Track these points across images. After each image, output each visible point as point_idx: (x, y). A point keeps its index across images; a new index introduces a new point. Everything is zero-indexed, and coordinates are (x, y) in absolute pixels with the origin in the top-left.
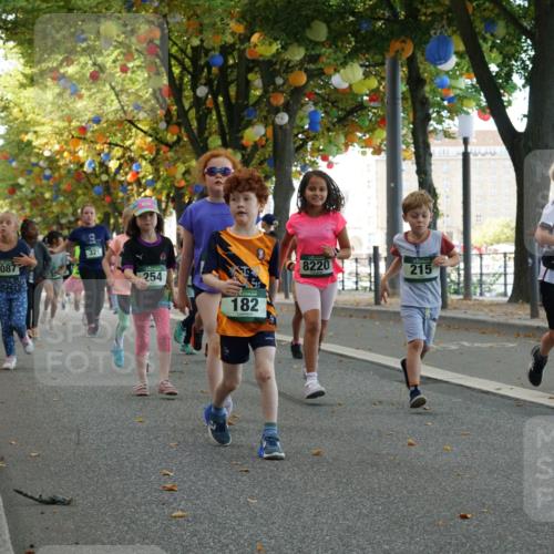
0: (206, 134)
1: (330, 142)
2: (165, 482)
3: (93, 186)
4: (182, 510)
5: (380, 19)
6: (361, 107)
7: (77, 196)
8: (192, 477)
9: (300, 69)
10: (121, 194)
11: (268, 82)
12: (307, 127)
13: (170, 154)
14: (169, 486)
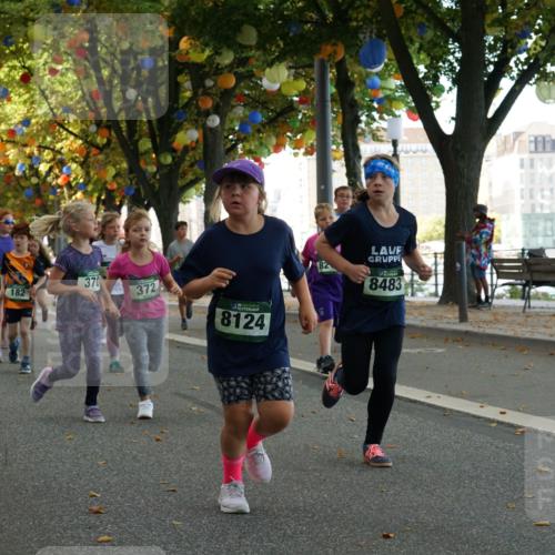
0: (136, 137)
1: (261, 144)
2: (92, 503)
3: (23, 188)
4: (109, 535)
5: (307, 22)
6: (290, 108)
7: (8, 198)
8: (119, 498)
9: (230, 72)
10: (51, 197)
11: (198, 84)
12: (237, 128)
13: (101, 157)
14: (95, 508)
